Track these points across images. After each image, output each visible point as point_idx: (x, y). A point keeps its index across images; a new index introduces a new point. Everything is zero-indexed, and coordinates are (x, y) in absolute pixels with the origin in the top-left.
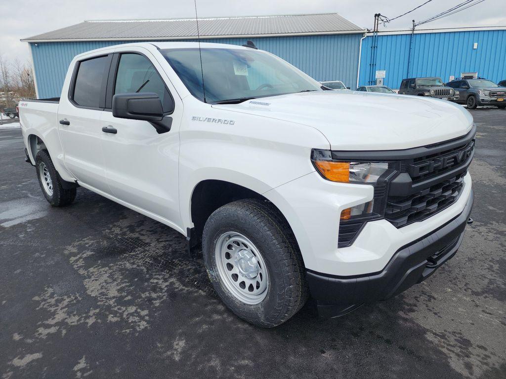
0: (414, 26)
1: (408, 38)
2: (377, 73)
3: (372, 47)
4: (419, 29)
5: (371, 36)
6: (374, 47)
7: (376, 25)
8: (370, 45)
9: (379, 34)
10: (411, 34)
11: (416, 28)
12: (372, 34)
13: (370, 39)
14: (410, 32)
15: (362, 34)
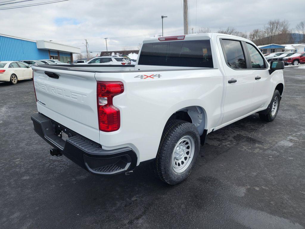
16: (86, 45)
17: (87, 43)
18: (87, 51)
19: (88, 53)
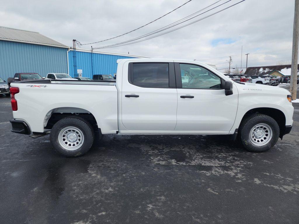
0: (93, 49)
1: (90, 54)
2: (78, 70)
3: (73, 57)
4: (95, 51)
5: (72, 51)
6: (74, 57)
7: (74, 46)
8: (72, 56)
9: (76, 50)
10: (91, 53)
11: (93, 50)
12: (73, 50)
13: (72, 52)
14: (91, 52)
15: (68, 49)
16: (230, 62)
17: (231, 60)
18: (230, 68)
19: (230, 69)
